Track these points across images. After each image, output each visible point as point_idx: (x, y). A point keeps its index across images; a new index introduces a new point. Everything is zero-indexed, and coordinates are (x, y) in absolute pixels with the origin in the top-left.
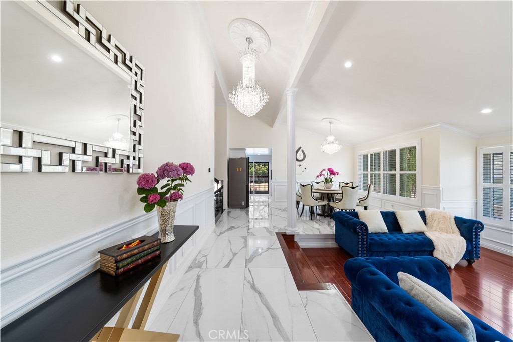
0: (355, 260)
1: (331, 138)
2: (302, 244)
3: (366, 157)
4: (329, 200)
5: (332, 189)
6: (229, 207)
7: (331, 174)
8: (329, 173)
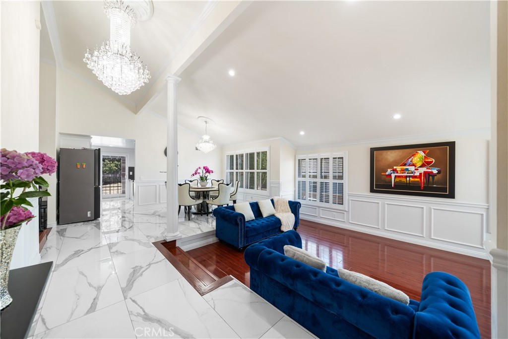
0: (253, 246)
1: (206, 137)
2: (185, 248)
3: (232, 157)
4: (205, 197)
5: (207, 186)
6: (58, 223)
7: (206, 172)
8: (204, 171)
